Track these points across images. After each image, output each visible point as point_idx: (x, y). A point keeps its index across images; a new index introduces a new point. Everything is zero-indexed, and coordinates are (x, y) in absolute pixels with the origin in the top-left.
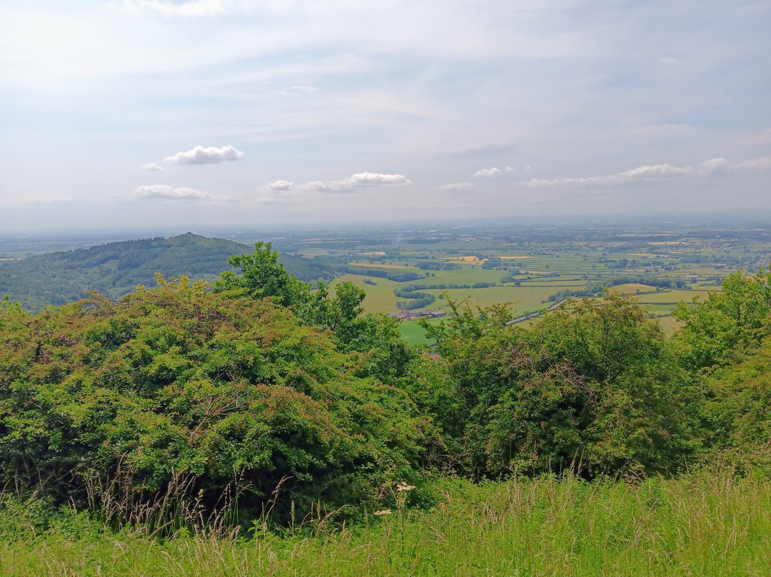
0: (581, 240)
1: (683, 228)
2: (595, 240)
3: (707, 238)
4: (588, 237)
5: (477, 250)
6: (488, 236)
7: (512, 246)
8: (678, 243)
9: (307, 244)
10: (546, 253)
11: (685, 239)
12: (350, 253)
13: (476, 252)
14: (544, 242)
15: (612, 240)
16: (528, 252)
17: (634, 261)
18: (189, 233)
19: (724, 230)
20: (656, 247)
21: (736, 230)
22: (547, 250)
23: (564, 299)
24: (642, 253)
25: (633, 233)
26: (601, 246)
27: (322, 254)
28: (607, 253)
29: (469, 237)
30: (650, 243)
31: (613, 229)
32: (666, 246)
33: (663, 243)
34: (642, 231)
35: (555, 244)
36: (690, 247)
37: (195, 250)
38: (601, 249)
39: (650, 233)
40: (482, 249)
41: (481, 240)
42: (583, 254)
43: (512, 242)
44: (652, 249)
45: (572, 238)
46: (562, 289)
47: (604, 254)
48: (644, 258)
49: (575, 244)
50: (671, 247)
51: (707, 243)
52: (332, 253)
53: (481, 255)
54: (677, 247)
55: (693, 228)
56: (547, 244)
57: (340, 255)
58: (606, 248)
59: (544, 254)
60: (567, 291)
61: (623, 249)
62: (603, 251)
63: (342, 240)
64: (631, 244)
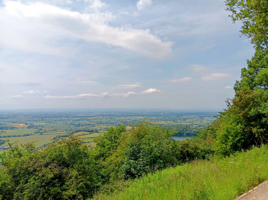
0: (65, 117)
1: (97, 113)
2: (69, 117)
3: (104, 116)
4: (67, 116)
5: (25, 121)
6: (30, 116)
7: (39, 120)
8: (95, 118)
10: (52, 122)
11: (97, 117)
13: (24, 122)
14: (51, 118)
15: (75, 117)
16: (46, 122)
17: (82, 124)
19: (108, 114)
20: (89, 119)
21: (112, 114)
22: (52, 121)
23: (59, 138)
24: (85, 121)
25: (82, 115)
26: (71, 119)
28: (74, 122)
29: (21, 116)
30: (87, 118)
31: (75, 113)
32: (92, 119)
33: (91, 118)
34: (85, 114)
35: (56, 119)
36: (99, 119)
38: (71, 120)
39: (87, 115)
40: (27, 121)
41: (26, 117)
42: (65, 122)
43: (39, 118)
44: (88, 120)
45: (61, 117)
47: (73, 122)
48: (85, 123)
49: (63, 119)
50: (94, 119)
51: (104, 118)
53: (27, 123)
54: (95, 119)
55: (100, 113)
56: (52, 119)
58: (73, 120)
59: (51, 122)
60: (60, 135)
61: (79, 120)
62: (72, 121)
64: (82, 118)
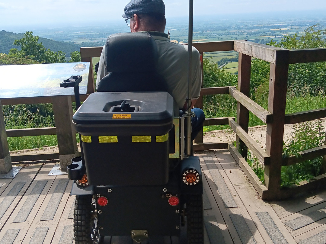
0: (234, 29)
1: (290, 20)
2: (242, 28)
3: (302, 26)
4: (238, 27)
5: (177, 36)
6: (183, 28)
7: (197, 33)
8: (286, 29)
9: (77, 35)
10: (215, 37)
11: (290, 27)
12: (103, 40)
13: (176, 38)
14: (214, 31)
15: (251, 28)
16: (206, 36)
17: (263, 40)
18: (3, 31)
19: (311, 21)
20: (275, 32)
21: (318, 21)
22: (216, 35)
23: (225, 63)
24: (267, 35)
25: (262, 24)
26: (245, 32)
27: (86, 41)
28: (248, 36)
29: (172, 29)
30: (272, 30)
31: (252, 22)
32: (281, 31)
33: (279, 29)
34: (268, 23)
35: (221, 32)
36: (293, 31)
37: (8, 41)
38: (245, 34)
39: (272, 24)
40: (179, 36)
41: (179, 30)
42: (235, 37)
43: (196, 31)
44: (273, 33)
45: (229, 28)
46: (224, 57)
47: (247, 37)
48: (268, 38)
49: (231, 31)
50: (283, 31)
51: (302, 29)
52: (92, 40)
53: (180, 39)
54: (286, 31)
55: (295, 20)
56: (216, 32)
57: (97, 41)
58: (248, 33)
59: (214, 38)
60: (226, 58)
61: (257, 33)
62: (246, 35)
63: (97, 32)
64: (262, 30)
